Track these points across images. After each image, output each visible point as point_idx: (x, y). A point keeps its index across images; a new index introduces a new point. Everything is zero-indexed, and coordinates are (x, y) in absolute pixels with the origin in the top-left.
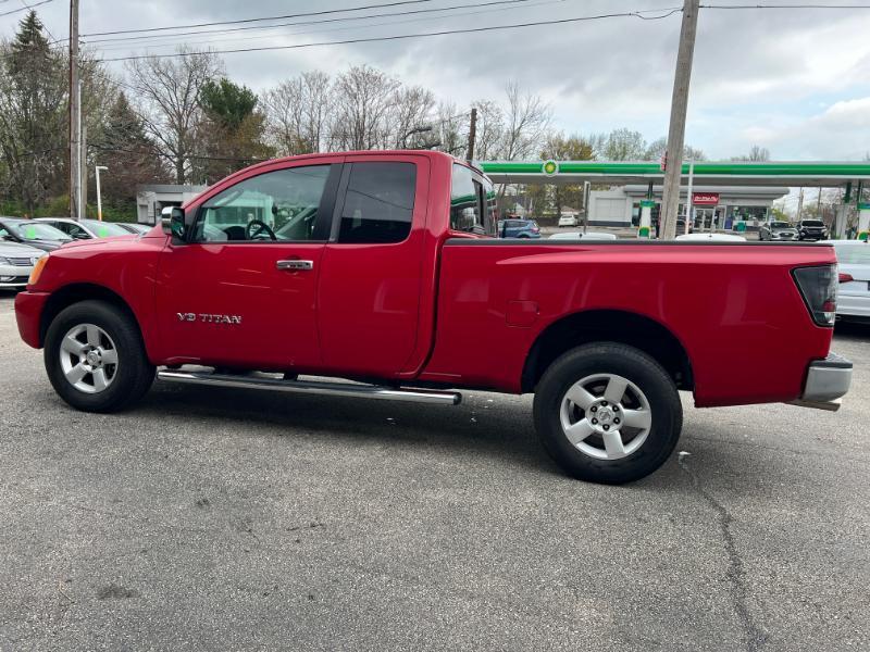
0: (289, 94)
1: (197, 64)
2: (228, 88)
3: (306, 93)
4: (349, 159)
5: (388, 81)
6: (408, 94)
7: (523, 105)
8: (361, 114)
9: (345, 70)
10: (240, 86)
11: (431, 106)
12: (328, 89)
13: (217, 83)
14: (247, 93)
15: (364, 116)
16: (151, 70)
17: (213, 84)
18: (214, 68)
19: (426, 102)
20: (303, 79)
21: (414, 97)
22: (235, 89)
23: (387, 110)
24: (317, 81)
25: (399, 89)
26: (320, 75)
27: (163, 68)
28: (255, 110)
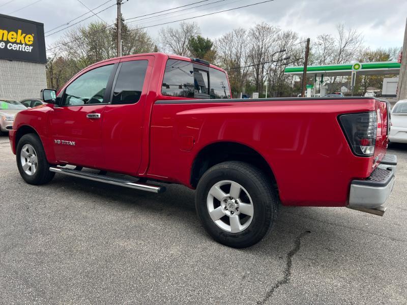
0: (227, 39)
1: (188, 31)
2: (200, 40)
3: (235, 39)
4: (122, 60)
5: (274, 29)
6: (284, 34)
7: (346, 35)
8: (261, 47)
9: (253, 26)
10: (206, 38)
11: (296, 39)
12: (246, 36)
13: (196, 38)
14: (208, 41)
15: (262, 48)
16: (169, 35)
17: (194, 38)
18: (195, 31)
19: (293, 37)
20: (234, 32)
21: (287, 36)
22: (204, 40)
23: (273, 44)
24: (240, 32)
25: (280, 33)
26: (242, 30)
27: (174, 34)
28: (212, 49)
